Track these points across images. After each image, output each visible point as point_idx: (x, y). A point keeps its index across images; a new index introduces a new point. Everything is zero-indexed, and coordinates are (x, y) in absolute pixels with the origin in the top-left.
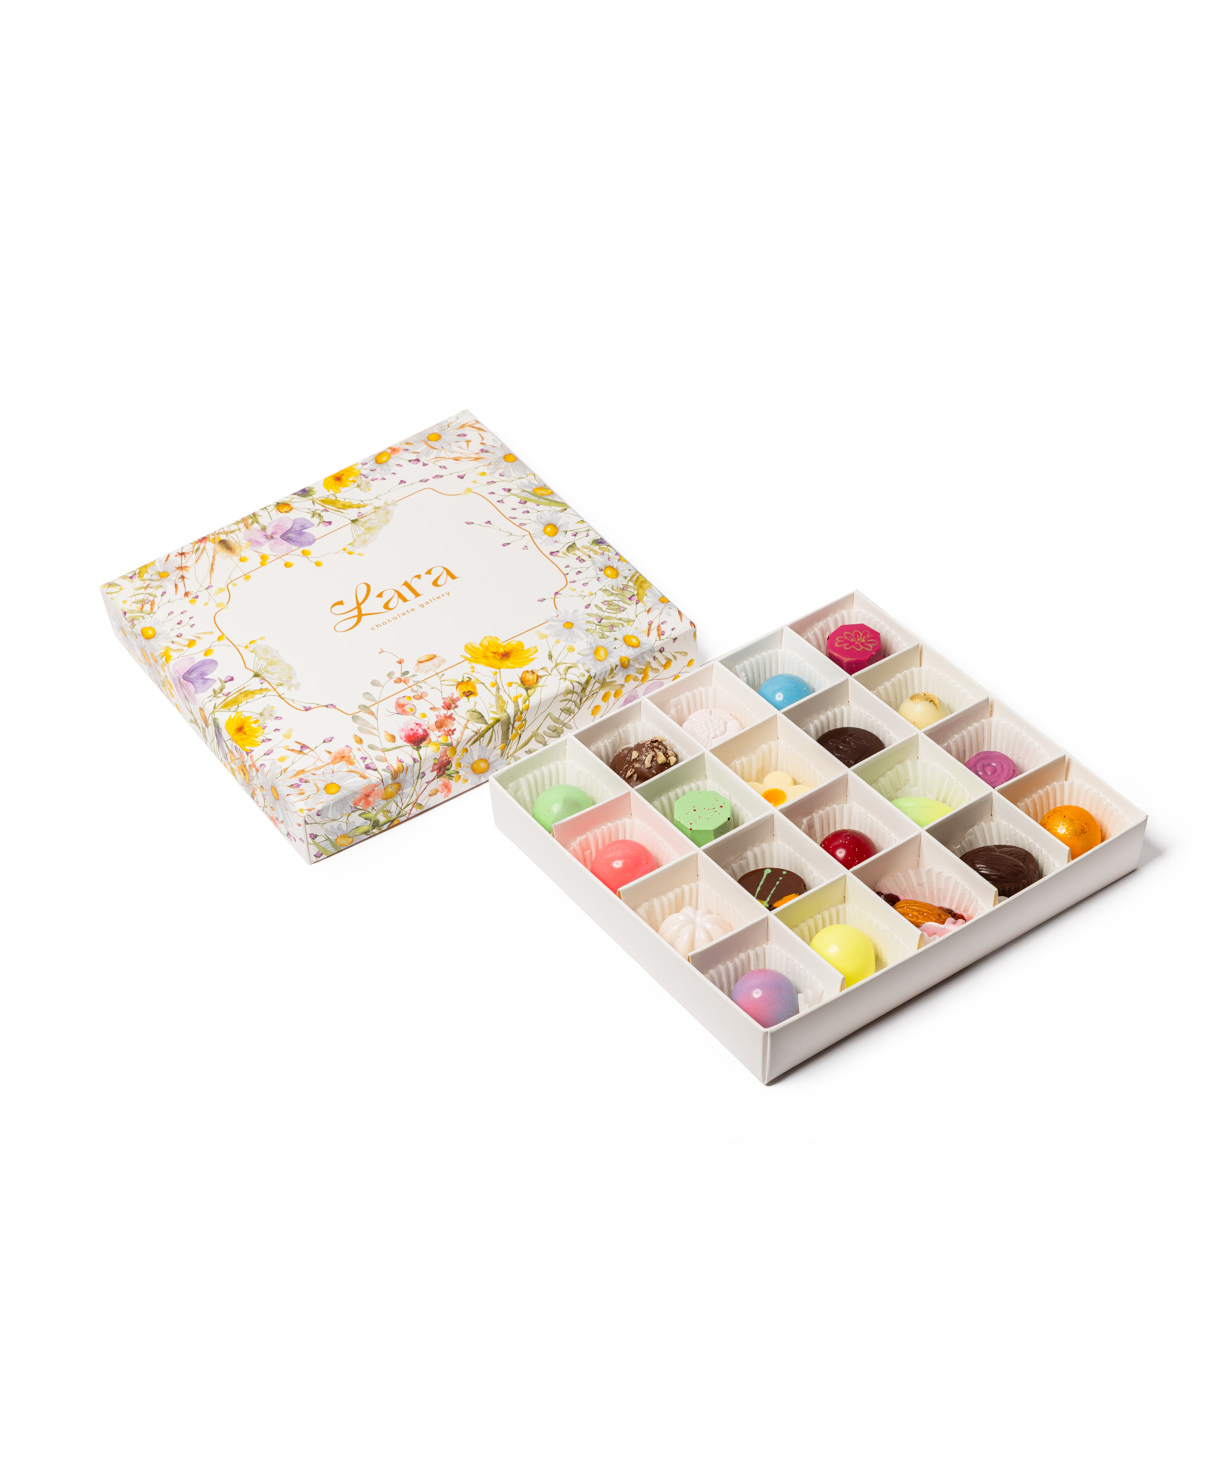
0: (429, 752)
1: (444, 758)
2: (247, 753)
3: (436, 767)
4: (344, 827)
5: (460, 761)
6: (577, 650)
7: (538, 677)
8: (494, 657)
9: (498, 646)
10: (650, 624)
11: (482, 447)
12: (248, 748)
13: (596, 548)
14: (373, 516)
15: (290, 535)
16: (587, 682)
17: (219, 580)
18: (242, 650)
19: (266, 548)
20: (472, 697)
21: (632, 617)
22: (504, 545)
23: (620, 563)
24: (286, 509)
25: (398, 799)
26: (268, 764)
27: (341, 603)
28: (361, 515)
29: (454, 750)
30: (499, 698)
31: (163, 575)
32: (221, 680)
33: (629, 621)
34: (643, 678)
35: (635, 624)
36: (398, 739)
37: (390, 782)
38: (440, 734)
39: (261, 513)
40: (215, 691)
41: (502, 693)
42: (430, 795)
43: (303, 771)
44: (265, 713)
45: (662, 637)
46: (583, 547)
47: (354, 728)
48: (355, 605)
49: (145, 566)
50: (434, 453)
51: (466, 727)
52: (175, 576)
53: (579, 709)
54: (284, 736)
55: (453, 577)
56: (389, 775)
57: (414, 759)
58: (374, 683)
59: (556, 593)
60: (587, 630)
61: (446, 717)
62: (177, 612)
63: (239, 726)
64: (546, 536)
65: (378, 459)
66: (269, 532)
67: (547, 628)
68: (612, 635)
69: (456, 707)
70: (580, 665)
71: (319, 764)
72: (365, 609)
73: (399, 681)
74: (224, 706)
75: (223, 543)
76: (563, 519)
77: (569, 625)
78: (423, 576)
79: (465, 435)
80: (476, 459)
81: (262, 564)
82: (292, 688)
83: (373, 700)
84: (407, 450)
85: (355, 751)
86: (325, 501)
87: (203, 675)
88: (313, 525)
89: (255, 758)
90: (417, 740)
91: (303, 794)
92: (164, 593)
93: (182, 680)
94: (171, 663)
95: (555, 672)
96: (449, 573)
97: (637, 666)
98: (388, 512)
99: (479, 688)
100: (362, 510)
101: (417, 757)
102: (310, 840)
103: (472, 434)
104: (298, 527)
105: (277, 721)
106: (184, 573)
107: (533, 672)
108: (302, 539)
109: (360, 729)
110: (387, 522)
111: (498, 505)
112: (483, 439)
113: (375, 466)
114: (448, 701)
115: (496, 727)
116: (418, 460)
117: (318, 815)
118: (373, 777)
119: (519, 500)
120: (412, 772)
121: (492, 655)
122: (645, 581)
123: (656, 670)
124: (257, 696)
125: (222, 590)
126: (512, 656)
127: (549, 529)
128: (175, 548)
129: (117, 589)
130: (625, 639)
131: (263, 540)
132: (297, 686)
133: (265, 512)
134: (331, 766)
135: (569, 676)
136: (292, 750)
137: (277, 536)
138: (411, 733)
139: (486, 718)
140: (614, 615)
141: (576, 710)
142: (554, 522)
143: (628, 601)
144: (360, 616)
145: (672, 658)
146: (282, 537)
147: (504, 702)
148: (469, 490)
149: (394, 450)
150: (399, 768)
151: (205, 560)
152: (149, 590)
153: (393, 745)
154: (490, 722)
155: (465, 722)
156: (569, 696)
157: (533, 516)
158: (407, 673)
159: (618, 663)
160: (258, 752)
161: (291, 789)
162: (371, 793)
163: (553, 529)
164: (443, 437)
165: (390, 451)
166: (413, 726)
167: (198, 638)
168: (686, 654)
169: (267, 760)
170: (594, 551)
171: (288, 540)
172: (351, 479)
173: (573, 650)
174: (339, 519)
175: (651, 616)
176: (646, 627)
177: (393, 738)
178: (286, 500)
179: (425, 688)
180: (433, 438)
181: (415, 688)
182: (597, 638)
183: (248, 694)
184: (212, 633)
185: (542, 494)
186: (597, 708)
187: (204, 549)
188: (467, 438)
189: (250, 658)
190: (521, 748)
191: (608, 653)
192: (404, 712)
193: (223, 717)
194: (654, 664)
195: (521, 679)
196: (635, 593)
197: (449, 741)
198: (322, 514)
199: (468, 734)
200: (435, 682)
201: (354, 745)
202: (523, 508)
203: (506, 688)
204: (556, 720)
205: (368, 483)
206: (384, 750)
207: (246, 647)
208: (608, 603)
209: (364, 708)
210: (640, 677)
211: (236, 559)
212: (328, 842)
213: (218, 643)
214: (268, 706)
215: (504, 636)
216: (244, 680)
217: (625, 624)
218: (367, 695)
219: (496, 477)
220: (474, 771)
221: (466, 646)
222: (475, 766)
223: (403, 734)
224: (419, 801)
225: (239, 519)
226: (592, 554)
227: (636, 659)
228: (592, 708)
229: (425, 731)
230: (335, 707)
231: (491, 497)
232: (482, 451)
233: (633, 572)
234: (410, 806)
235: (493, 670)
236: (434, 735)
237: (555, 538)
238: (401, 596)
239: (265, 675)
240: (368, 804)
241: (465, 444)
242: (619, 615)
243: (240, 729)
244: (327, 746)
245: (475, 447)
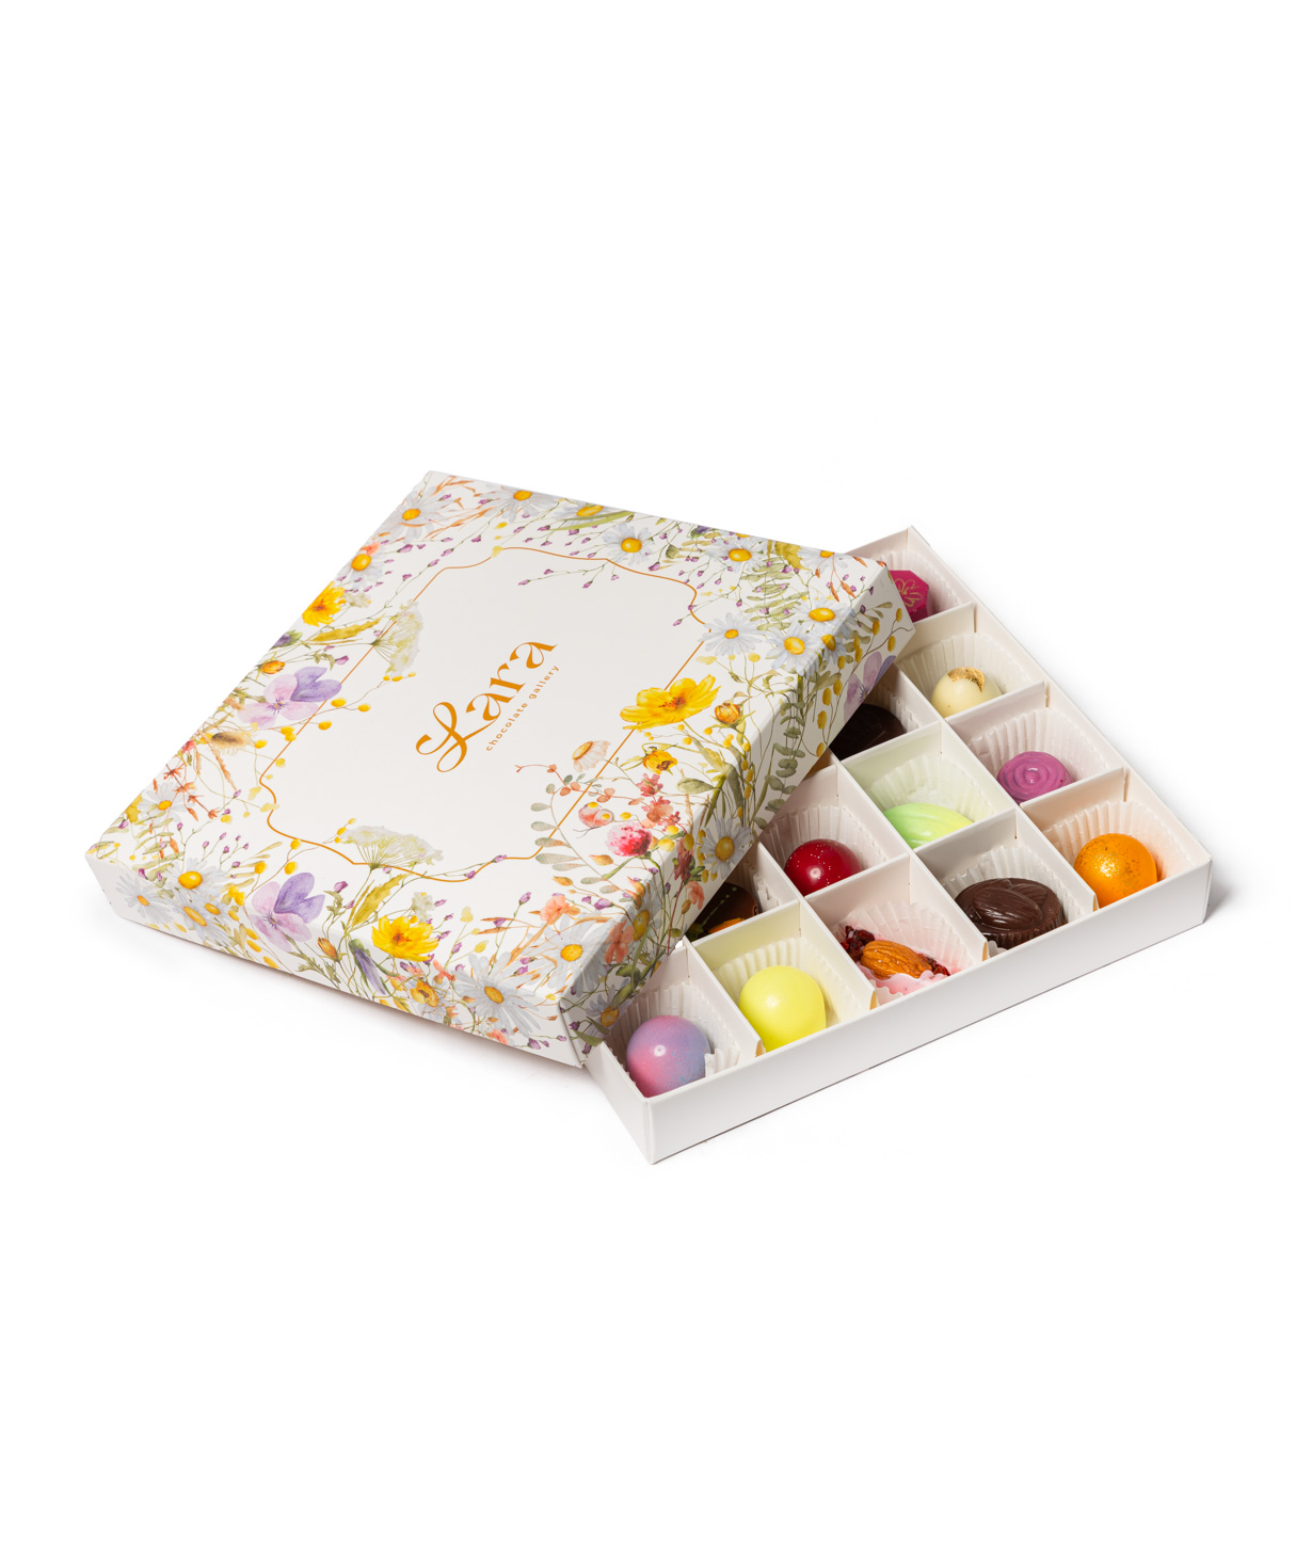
0: (662, 853)
1: (683, 855)
2: (427, 963)
3: (679, 870)
4: (605, 997)
5: (701, 850)
6: (763, 657)
7: (738, 707)
8: (667, 710)
9: (662, 697)
10: (830, 586)
11: (479, 499)
12: (424, 955)
13: (701, 538)
14: (396, 628)
15: (302, 693)
16: (800, 685)
17: (244, 778)
18: (333, 845)
19: (281, 720)
20: (671, 767)
21: (803, 589)
22: (586, 586)
23: (742, 541)
24: (275, 667)
25: (651, 932)
26: (465, 962)
27: (426, 738)
28: (383, 633)
29: (691, 841)
30: (706, 753)
31: (164, 806)
32: (330, 893)
33: (801, 596)
34: (857, 656)
35: (813, 594)
36: (613, 857)
37: (636, 912)
38: (663, 827)
39: (244, 685)
40: (331, 909)
41: (705, 745)
42: (684, 913)
43: (518, 950)
44: (418, 905)
45: (855, 594)
46: (683, 544)
47: (548, 870)
48: (447, 733)
49: (131, 806)
50: (424, 531)
51: (689, 804)
52: (181, 800)
53: (804, 725)
54: (462, 919)
55: (549, 648)
56: (631, 903)
57: (651, 871)
58: (536, 808)
59: (690, 607)
60: (759, 628)
61: (656, 804)
62: (213, 840)
63: (394, 934)
64: (631, 554)
65: (355, 565)
66: (272, 700)
67: (707, 650)
68: (794, 619)
69: (660, 786)
70: (779, 670)
71: (534, 932)
72: (461, 731)
73: (565, 792)
74: (357, 920)
75: (217, 737)
76: (636, 528)
77: (732, 634)
78: (510, 664)
79: (448, 496)
80: (482, 514)
81: (290, 739)
82: (434, 861)
83: (549, 827)
84: (387, 541)
85: (569, 897)
86: (320, 639)
87: (301, 897)
88: (325, 669)
89: (442, 962)
90: (639, 846)
91: (538, 976)
92: (180, 827)
93: (275, 916)
94: (248, 902)
95: (753, 691)
96: (540, 646)
97: (845, 642)
98: (412, 616)
99: (673, 753)
100: (378, 627)
101: (653, 866)
102: (573, 1034)
103: (456, 492)
104: (306, 680)
105: (441, 907)
106: (191, 792)
107: (727, 705)
108: (320, 690)
109: (556, 868)
110: (419, 626)
111: (545, 548)
112: (474, 490)
113: (357, 575)
114: (645, 785)
115: (724, 788)
116: (408, 546)
117: (573, 993)
118: (615, 915)
119: (567, 532)
120: (656, 889)
121: (661, 709)
122: (788, 545)
123: (866, 639)
124: (393, 890)
125: (255, 791)
126: (687, 698)
127: (628, 545)
128: (158, 771)
129: (111, 848)
130: (812, 617)
131: (270, 713)
132: (438, 855)
133: (249, 683)
134: (552, 926)
135: (774, 688)
136: (486, 931)
137: (287, 700)
138: (626, 842)
139: (707, 781)
140: (779, 598)
141: (801, 728)
142: (629, 535)
143: (784, 575)
144: (461, 742)
145: (878, 616)
146: (293, 698)
147: (715, 754)
148: (497, 549)
149: (369, 549)
150: (639, 890)
151: (209, 768)
152: (158, 831)
153: (609, 868)
154: (715, 784)
155: (684, 798)
156: (788, 713)
157: (597, 540)
158: (569, 778)
159: (823, 646)
160: (442, 953)
161: (517, 977)
162: (620, 937)
163: (633, 543)
164: (422, 509)
165: (365, 552)
166: (623, 834)
167: (264, 857)
168: (889, 605)
169: (458, 959)
170: (701, 542)
171: (304, 698)
172: (336, 601)
173: (759, 658)
174: (356, 649)
175: (826, 576)
176: (828, 591)
177: (607, 859)
178: (269, 658)
179: (606, 784)
180: (410, 514)
181: (591, 789)
182: (778, 631)
183: (379, 892)
184: (278, 844)
185: (590, 514)
186: (822, 715)
187: (198, 755)
188: (454, 497)
189: (351, 850)
190: (760, 805)
191: (803, 642)
192: (599, 824)
193: (364, 935)
194: (862, 633)
195: (718, 719)
196: (786, 562)
197: (680, 830)
198: (328, 652)
199: (697, 810)
200: (611, 771)
201: (564, 890)
202: (577, 540)
203: (707, 737)
204: (785, 751)
205: (362, 597)
206: (606, 878)
207: (337, 840)
208: (763, 588)
209: (542, 842)
210: (853, 654)
211: (250, 748)
212: (593, 1026)
213: (294, 852)
214: (416, 894)
215: (661, 681)
216: (360, 880)
217: (800, 600)
218: (535, 825)
219: (520, 521)
220: (719, 858)
221: (622, 715)
222: (719, 850)
223: (617, 848)
224: (674, 927)
225: (221, 704)
226: (700, 546)
227: (840, 633)
228: (816, 718)
229: (640, 832)
230: (505, 857)
231: (530, 544)
232: (482, 502)
233: (765, 544)
234: (667, 936)
235: (676, 725)
236: (656, 831)
237: (643, 551)
238: (497, 698)
239: (385, 861)
240: (621, 953)
241: (456, 504)
242: (786, 595)
243: (398, 938)
244: (528, 906)
245: (471, 503)
